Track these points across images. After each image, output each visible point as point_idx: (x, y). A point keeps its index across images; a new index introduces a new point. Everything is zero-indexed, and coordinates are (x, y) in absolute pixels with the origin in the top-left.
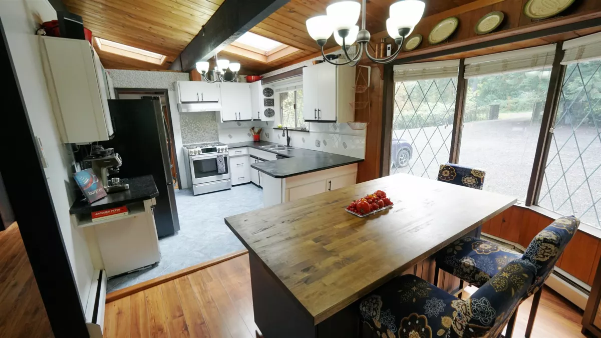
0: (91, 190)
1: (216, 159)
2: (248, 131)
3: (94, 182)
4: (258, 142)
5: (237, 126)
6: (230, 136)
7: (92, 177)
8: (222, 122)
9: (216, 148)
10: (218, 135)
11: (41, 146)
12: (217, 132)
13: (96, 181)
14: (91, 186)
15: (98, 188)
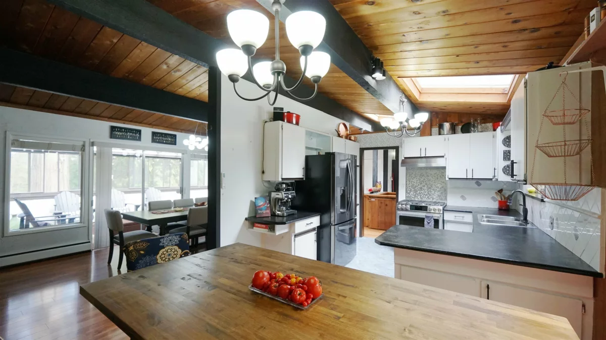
0: (261, 210)
1: (424, 219)
2: (493, 194)
3: (266, 205)
4: (505, 210)
5: (476, 186)
6: (463, 197)
7: (266, 202)
8: (447, 179)
9: (427, 207)
10: (446, 194)
11: (224, 177)
12: (445, 190)
13: (267, 205)
14: (262, 207)
15: (266, 210)
